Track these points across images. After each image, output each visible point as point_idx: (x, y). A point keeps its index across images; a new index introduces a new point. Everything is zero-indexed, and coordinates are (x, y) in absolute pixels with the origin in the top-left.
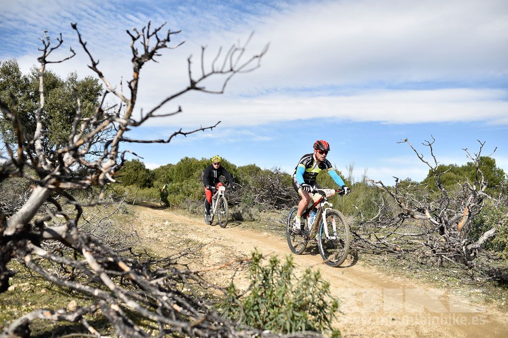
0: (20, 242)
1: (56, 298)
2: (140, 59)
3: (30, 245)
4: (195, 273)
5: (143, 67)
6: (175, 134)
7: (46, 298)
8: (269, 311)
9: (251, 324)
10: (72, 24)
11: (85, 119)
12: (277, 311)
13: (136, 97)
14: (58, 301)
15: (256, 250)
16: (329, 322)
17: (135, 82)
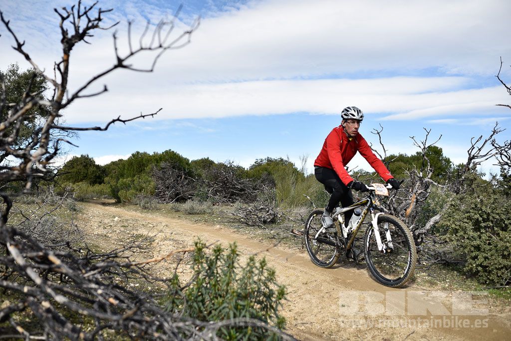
2: (70, 40)
4: (136, 265)
5: (74, 48)
6: (114, 121)
8: (213, 302)
9: (195, 315)
11: (11, 105)
12: (221, 301)
13: (67, 81)
15: (199, 239)
16: (275, 310)
17: (65, 62)
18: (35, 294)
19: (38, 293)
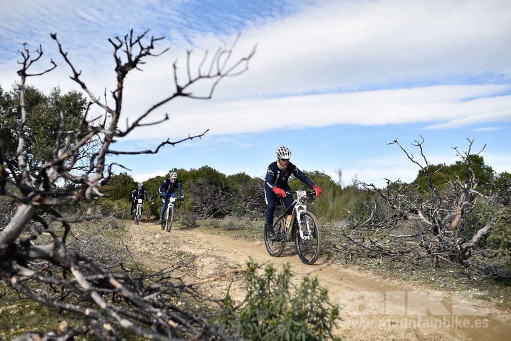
0: (5, 263)
1: (46, 319)
2: (124, 68)
3: (16, 266)
4: (189, 286)
5: (127, 75)
6: (163, 144)
7: (35, 320)
8: (267, 322)
9: (249, 336)
10: (51, 34)
11: (69, 132)
12: (276, 322)
13: (121, 107)
14: (48, 322)
15: (251, 259)
16: (329, 330)
17: (119, 91)
18: (97, 317)
19: (100, 315)
